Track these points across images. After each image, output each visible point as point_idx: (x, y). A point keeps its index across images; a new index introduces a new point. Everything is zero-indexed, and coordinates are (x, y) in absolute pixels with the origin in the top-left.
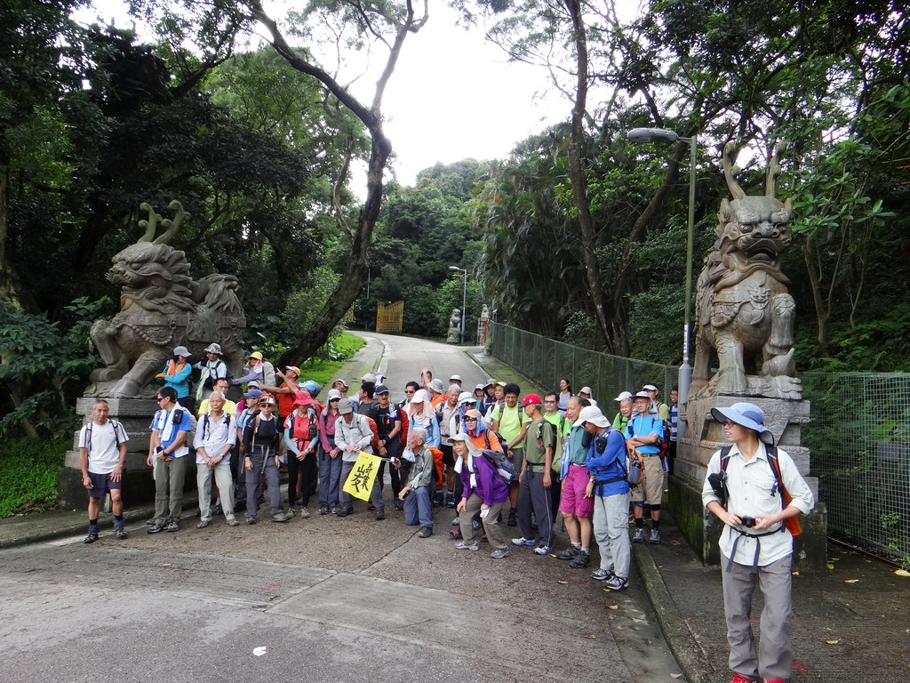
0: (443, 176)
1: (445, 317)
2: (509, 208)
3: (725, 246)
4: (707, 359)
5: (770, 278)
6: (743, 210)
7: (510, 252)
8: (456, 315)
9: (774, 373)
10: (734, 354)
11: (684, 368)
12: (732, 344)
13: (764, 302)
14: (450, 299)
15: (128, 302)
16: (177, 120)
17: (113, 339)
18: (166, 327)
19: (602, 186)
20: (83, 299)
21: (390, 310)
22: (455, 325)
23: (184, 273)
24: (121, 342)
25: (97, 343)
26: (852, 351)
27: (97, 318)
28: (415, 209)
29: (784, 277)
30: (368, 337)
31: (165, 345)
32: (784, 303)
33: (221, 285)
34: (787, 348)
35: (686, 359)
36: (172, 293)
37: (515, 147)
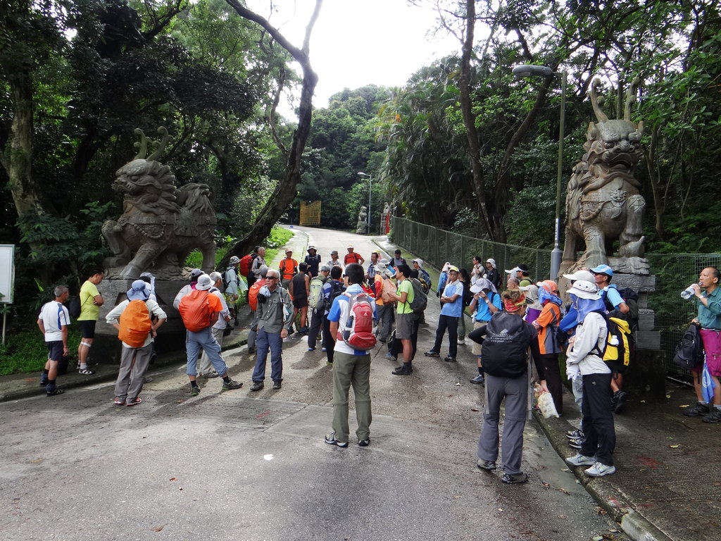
0: (350, 99)
1: (354, 213)
2: (407, 126)
3: (592, 159)
4: (574, 245)
5: (626, 183)
6: (606, 130)
7: (408, 161)
8: (363, 212)
9: (629, 255)
10: (598, 241)
11: (555, 251)
12: (596, 233)
13: (622, 202)
14: (358, 198)
15: (129, 206)
16: (155, 61)
17: (119, 235)
18: (160, 225)
19: (484, 109)
20: (94, 204)
21: (311, 208)
22: (363, 220)
23: (171, 183)
24: (126, 237)
25: (107, 237)
26: (683, 236)
27: (105, 218)
28: (328, 126)
29: (636, 182)
30: (296, 230)
31: (159, 238)
32: (636, 202)
33: (197, 192)
34: (638, 236)
35: (556, 244)
36: (162, 199)
37: (411, 76)
